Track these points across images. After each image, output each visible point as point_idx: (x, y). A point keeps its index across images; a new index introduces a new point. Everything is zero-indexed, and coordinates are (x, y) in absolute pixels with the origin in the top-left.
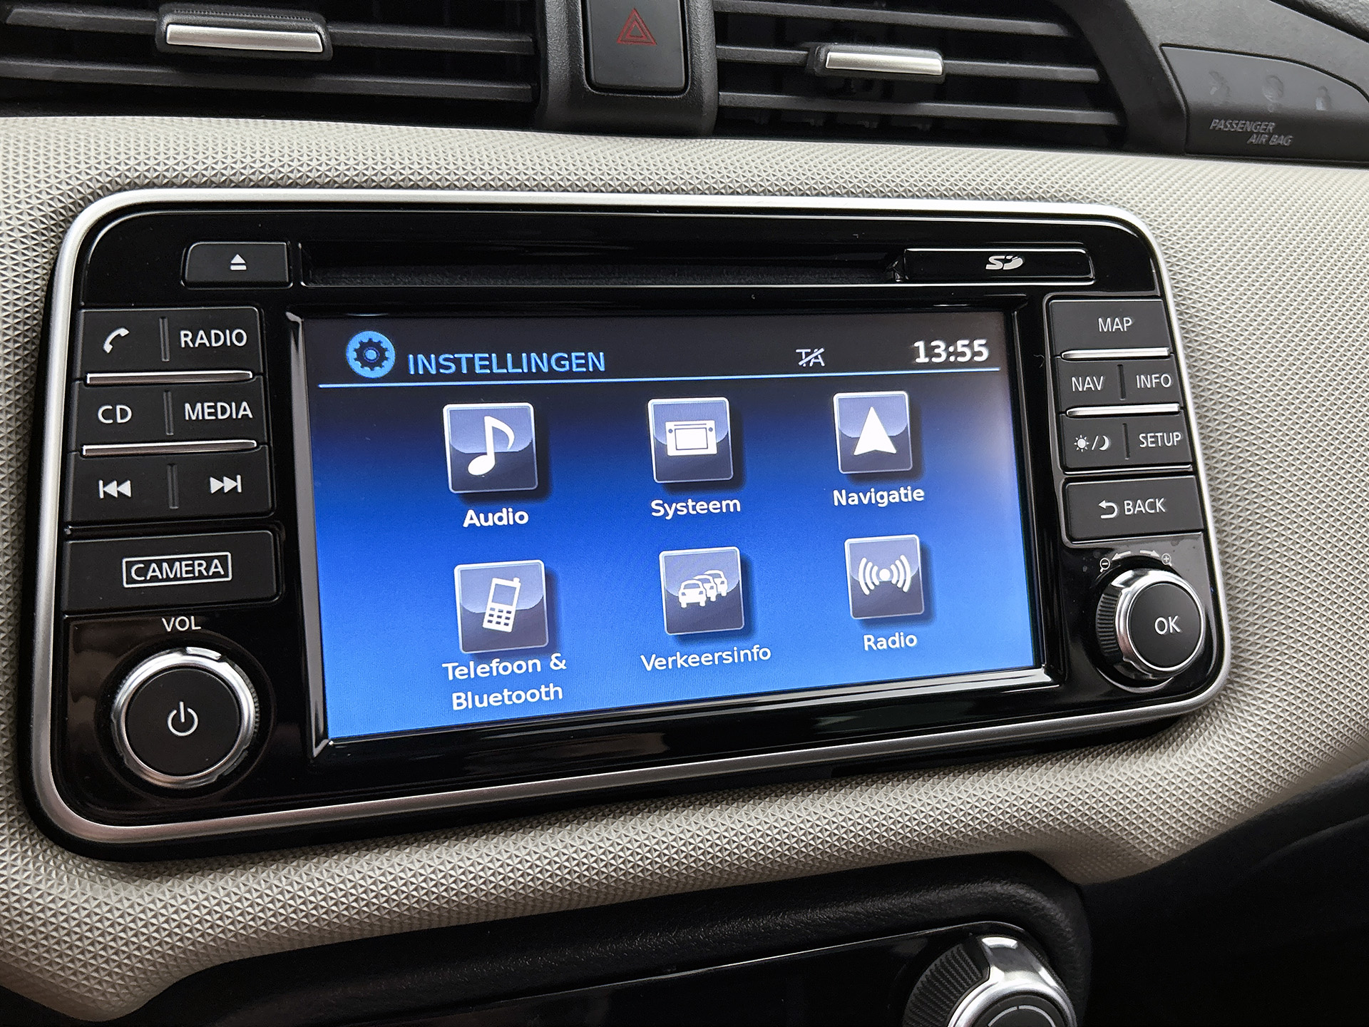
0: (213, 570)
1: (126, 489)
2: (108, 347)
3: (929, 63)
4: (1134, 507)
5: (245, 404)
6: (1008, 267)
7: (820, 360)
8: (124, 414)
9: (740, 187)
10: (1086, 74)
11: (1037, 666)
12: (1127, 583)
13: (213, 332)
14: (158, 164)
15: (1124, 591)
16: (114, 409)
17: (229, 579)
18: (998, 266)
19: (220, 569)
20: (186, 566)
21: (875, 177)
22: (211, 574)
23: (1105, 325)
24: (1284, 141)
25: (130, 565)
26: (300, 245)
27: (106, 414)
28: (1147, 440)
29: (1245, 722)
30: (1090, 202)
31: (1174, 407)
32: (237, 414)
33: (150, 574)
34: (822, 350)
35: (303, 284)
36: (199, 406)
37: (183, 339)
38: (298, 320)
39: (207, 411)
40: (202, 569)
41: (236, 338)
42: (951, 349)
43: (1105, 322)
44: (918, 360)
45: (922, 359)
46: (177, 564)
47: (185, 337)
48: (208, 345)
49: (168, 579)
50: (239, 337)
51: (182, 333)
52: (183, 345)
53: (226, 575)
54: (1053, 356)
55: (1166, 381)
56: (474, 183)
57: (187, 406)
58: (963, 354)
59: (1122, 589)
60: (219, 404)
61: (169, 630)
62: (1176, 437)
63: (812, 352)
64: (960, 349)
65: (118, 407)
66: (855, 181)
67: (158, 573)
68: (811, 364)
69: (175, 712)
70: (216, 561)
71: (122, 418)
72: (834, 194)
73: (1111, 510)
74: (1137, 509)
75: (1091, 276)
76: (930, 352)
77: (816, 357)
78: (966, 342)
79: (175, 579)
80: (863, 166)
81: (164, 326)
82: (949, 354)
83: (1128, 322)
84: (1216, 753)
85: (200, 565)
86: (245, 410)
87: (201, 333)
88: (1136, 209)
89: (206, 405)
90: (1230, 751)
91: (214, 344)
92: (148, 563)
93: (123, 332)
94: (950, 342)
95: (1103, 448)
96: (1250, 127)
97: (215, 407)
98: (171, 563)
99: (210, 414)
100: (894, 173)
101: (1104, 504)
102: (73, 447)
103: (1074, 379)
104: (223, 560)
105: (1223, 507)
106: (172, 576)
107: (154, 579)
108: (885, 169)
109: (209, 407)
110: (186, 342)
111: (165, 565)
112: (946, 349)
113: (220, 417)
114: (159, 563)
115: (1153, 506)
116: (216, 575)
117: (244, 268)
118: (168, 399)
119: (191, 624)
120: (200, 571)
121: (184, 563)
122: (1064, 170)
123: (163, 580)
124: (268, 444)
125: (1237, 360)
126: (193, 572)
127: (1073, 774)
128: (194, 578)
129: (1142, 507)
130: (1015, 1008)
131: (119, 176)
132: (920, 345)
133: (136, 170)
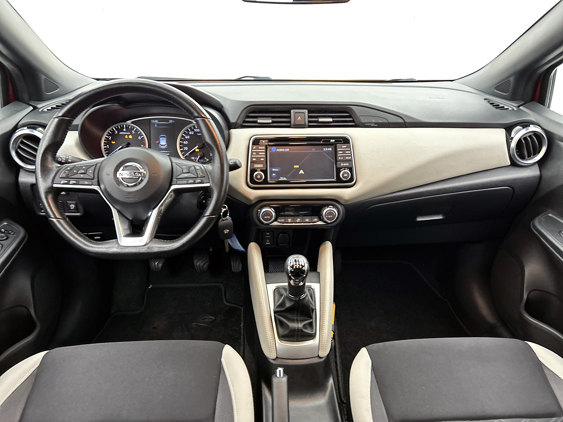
1: (256, 159)
3: (331, 120)
6: (333, 141)
10: (351, 119)
13: (262, 147)
16: (254, 153)
19: (262, 166)
24: (376, 125)
25: (255, 165)
28: (347, 158)
31: (351, 155)
32: (263, 154)
33: (257, 166)
51: (259, 147)
54: (337, 150)
55: (350, 152)
57: (260, 153)
75: (342, 142)
78: (329, 148)
83: (346, 146)
85: (260, 165)
93: (255, 147)
95: (342, 158)
96: (371, 124)
101: (341, 164)
102: (251, 156)
103: (339, 152)
115: (347, 164)
117: (264, 142)
124: (266, 156)
133: (257, 134)
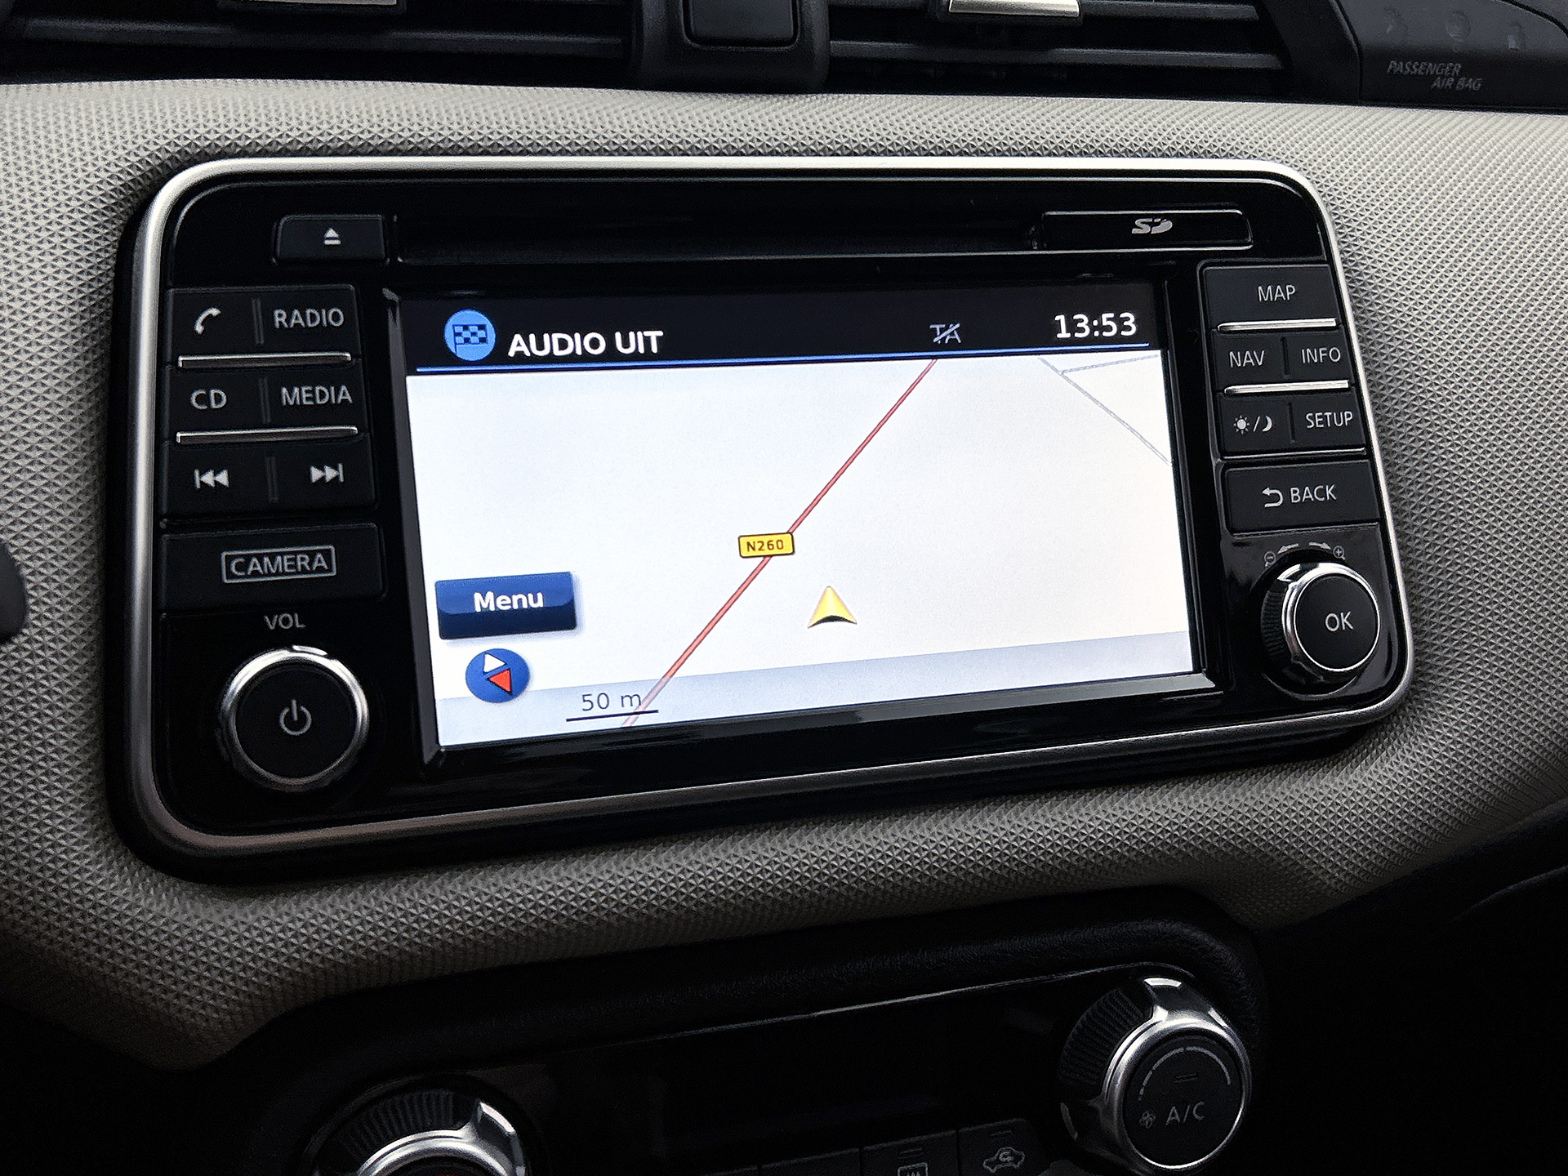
0: (316, 564)
1: (223, 478)
2: (199, 328)
4: (1301, 495)
5: (344, 388)
6: (1156, 230)
7: (957, 337)
8: (218, 398)
9: (857, 147)
10: (1243, 11)
11: (1197, 670)
12: (1294, 577)
13: (308, 311)
14: (270, 130)
15: (1291, 586)
16: (208, 394)
17: (334, 574)
18: (1146, 229)
19: (324, 564)
20: (289, 560)
21: (1007, 133)
22: (314, 568)
23: (1265, 293)
24: (1473, 84)
25: (229, 559)
26: (395, 218)
27: (199, 399)
28: (1314, 420)
29: (1433, 735)
30: (1249, 158)
31: (1344, 384)
32: (336, 400)
33: (251, 568)
34: (958, 326)
35: (400, 260)
36: (296, 390)
37: (277, 319)
38: (395, 298)
39: (304, 396)
40: (305, 563)
41: (332, 317)
42: (1095, 323)
43: (1265, 291)
44: (1059, 336)
45: (1064, 334)
46: (279, 558)
47: (279, 317)
48: (303, 324)
49: (270, 574)
50: (336, 317)
51: (277, 312)
52: (277, 325)
53: (330, 570)
54: (1208, 330)
55: (1336, 355)
56: (568, 148)
57: (284, 390)
58: (1109, 329)
59: (1288, 583)
60: (318, 388)
61: (272, 628)
62: (1347, 417)
63: (947, 328)
64: (1105, 323)
65: (213, 392)
66: (985, 139)
67: (259, 568)
68: (947, 341)
69: (286, 711)
70: (319, 556)
71: (216, 403)
72: (962, 153)
73: (1275, 498)
74: (1305, 497)
75: (1250, 240)
76: (1072, 326)
77: (952, 334)
78: (1111, 315)
79: (277, 574)
80: (993, 122)
81: (257, 305)
82: (1093, 329)
83: (1291, 290)
84: (1401, 769)
85: (302, 559)
86: (345, 394)
87: (296, 312)
88: (1301, 165)
89: (304, 389)
90: (1416, 767)
91: (310, 325)
92: (248, 558)
93: (215, 312)
94: (1094, 315)
95: (1265, 430)
96: (1432, 68)
97: (313, 392)
98: (272, 557)
99: (307, 399)
100: (1028, 129)
101: (1267, 492)
102: (166, 434)
103: (1231, 354)
104: (327, 554)
105: (1403, 496)
106: (274, 571)
107: (255, 574)
108: (1018, 125)
109: (307, 392)
110: (280, 322)
111: (266, 560)
112: (1090, 324)
113: (318, 402)
114: (260, 557)
115: (1322, 493)
116: (320, 569)
117: (337, 242)
118: (263, 384)
119: (295, 621)
120: (302, 566)
121: (285, 558)
122: (1219, 122)
123: (265, 575)
124: (369, 431)
125: (1416, 331)
126: (295, 566)
127: (1239, 791)
128: (298, 573)
129: (1309, 495)
130: (1181, 1050)
131: (189, 145)
132: (1061, 318)
133: (207, 139)
